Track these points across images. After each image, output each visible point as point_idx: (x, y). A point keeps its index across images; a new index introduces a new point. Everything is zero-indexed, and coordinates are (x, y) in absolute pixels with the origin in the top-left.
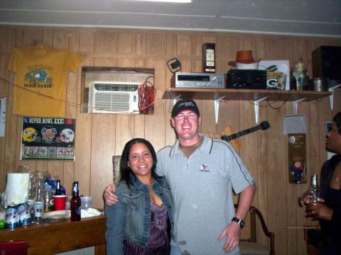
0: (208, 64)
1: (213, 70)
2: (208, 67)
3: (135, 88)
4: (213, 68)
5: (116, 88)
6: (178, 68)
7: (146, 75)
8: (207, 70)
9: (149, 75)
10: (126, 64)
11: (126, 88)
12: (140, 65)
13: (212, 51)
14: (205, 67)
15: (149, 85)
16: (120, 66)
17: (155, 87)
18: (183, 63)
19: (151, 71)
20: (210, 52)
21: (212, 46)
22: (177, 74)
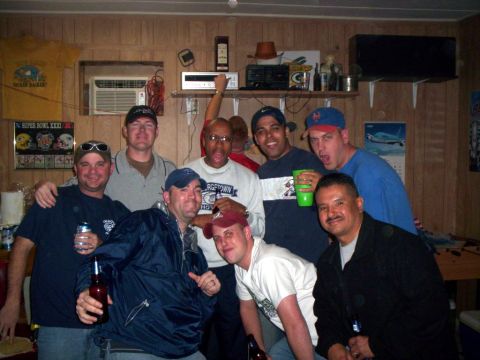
0: (220, 61)
1: (226, 68)
2: (220, 65)
3: (142, 84)
4: (227, 65)
5: (120, 84)
6: (191, 61)
7: (155, 69)
8: (219, 68)
9: (159, 68)
10: (130, 56)
11: (132, 84)
12: (147, 57)
13: (225, 45)
14: (217, 65)
15: (158, 79)
16: (123, 59)
17: (165, 84)
18: (197, 55)
19: (160, 64)
20: (222, 47)
21: (224, 40)
22: (184, 74)
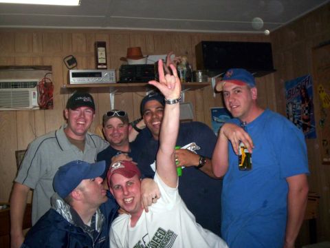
0: (100, 61)
1: (105, 67)
2: (100, 64)
3: (34, 84)
4: (105, 64)
5: (15, 85)
6: (75, 65)
7: (44, 72)
8: (99, 67)
9: (48, 71)
10: (24, 62)
11: (26, 85)
12: (38, 62)
13: (103, 49)
14: (98, 64)
15: (48, 81)
16: (18, 64)
17: (53, 84)
18: (79, 60)
19: (49, 68)
20: (101, 51)
21: (103, 44)
22: (71, 72)
